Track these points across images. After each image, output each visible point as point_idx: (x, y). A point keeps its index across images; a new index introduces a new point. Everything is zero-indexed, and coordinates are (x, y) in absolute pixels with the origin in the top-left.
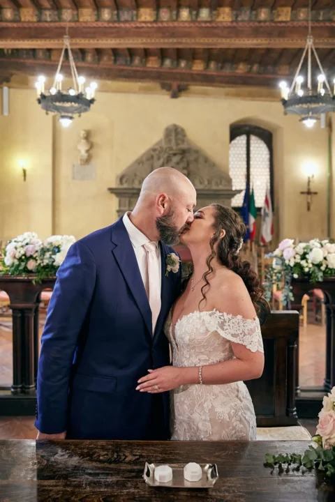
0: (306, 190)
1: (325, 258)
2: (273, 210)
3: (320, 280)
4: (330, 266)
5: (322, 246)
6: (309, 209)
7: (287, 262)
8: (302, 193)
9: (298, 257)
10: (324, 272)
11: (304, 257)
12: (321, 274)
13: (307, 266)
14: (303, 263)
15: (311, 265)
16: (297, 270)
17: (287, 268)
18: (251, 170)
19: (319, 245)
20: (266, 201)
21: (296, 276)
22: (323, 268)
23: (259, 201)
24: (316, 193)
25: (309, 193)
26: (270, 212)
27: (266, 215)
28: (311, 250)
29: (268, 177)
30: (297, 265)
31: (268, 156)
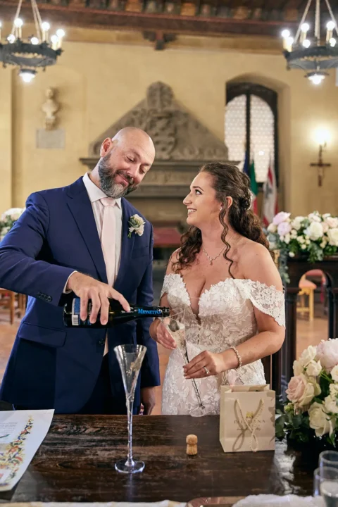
0: (316, 161)
1: (325, 234)
2: (278, 185)
3: (320, 259)
4: (331, 243)
5: (322, 220)
6: (320, 184)
7: (282, 238)
8: (313, 165)
9: (294, 233)
10: (324, 250)
11: (301, 232)
12: (320, 252)
13: (304, 243)
14: (300, 239)
15: (308, 242)
16: (294, 248)
17: (282, 245)
18: (252, 137)
19: (319, 219)
20: (270, 175)
21: (292, 254)
22: (323, 245)
23: (261, 174)
24: (329, 165)
25: (320, 164)
26: (274, 188)
27: (269, 191)
28: (309, 224)
29: (272, 146)
30: (294, 242)
31: (272, 121)
